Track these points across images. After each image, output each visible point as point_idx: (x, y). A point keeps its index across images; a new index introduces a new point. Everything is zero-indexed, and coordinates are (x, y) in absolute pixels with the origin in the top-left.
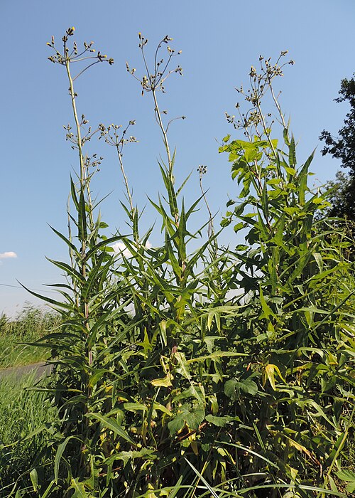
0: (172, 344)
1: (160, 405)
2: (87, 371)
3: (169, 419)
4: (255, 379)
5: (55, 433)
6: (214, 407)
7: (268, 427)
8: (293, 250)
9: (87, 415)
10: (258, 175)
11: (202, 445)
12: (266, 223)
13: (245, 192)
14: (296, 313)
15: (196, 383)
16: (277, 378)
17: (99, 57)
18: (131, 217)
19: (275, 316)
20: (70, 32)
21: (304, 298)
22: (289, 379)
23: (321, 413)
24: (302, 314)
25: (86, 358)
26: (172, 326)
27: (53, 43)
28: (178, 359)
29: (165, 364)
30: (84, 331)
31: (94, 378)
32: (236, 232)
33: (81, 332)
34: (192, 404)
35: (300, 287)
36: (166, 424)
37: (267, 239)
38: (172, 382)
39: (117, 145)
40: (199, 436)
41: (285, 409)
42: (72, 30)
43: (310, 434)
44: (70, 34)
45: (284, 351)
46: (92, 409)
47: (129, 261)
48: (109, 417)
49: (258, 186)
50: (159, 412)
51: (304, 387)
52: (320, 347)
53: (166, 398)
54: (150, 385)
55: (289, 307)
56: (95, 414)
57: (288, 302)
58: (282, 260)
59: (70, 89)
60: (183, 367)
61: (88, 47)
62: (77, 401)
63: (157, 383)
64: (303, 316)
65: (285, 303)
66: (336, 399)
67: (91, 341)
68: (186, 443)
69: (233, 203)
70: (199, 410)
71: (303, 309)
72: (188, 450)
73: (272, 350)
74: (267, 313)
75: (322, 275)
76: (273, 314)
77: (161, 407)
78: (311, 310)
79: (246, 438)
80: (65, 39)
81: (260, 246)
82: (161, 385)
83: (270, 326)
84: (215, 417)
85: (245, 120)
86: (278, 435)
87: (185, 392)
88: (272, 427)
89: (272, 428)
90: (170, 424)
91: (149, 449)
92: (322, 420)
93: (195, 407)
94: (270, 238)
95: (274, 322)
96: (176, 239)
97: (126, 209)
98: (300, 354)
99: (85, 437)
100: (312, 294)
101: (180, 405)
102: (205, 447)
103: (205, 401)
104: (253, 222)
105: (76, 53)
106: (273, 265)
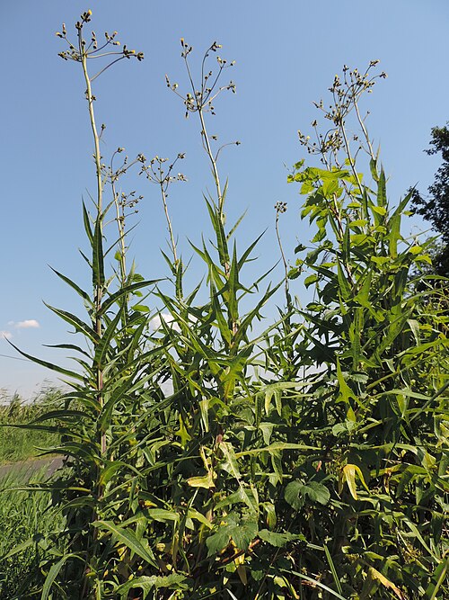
0: (216, 430)
1: (197, 513)
2: (98, 463)
3: (209, 533)
4: (328, 484)
5: (50, 547)
6: (271, 519)
7: (344, 549)
8: (381, 315)
9: (95, 524)
10: (338, 214)
11: (253, 572)
12: (347, 277)
13: (321, 235)
14: (385, 396)
15: (246, 485)
16: (358, 482)
17: (126, 52)
18: (174, 270)
19: (356, 399)
20: (86, 17)
21: (395, 376)
22: (372, 484)
23: (415, 533)
24: (394, 398)
25: (97, 444)
26: (217, 407)
27: (64, 33)
28: (224, 451)
29: (207, 457)
30: (97, 408)
31: (107, 473)
32: (307, 286)
33: (92, 409)
34: (241, 513)
35: (390, 362)
36: (205, 539)
37: (348, 296)
38: (216, 481)
39: (162, 183)
40: (249, 559)
41: (367, 525)
42: (89, 15)
43: (401, 561)
44: (86, 20)
45: (368, 447)
46: (103, 515)
47: (169, 325)
48: (125, 528)
49: (337, 228)
50: (197, 523)
51: (393, 497)
52: (413, 443)
53: (206, 505)
54: (185, 486)
55: (374, 388)
56: (105, 523)
57: (372, 382)
58: (366, 326)
59: (87, 92)
60: (230, 461)
61: (110, 39)
62: (82, 504)
63: (195, 482)
64: (395, 400)
65: (369, 382)
66: (435, 514)
67: (104, 422)
68: (231, 568)
69: (304, 249)
70: (250, 522)
71: (394, 391)
72: (234, 576)
73: (352, 445)
74: (346, 394)
75: (419, 348)
76: (354, 397)
77: (198, 515)
78: (405, 393)
79: (314, 563)
80: (79, 27)
81: (338, 305)
82: (200, 485)
83: (350, 412)
84: (272, 533)
85: (323, 143)
86: (357, 562)
87: (232, 496)
88: (348, 549)
89: (350, 551)
90: (209, 541)
91: (180, 574)
92: (415, 543)
93: (246, 517)
94: (351, 297)
95: (355, 408)
96: (225, 294)
97: (168, 261)
98: (388, 451)
99: (92, 555)
100: (406, 371)
101: (225, 514)
102: (257, 575)
103: (258, 509)
104: (330, 274)
105: (95, 47)
106: (355, 331)
